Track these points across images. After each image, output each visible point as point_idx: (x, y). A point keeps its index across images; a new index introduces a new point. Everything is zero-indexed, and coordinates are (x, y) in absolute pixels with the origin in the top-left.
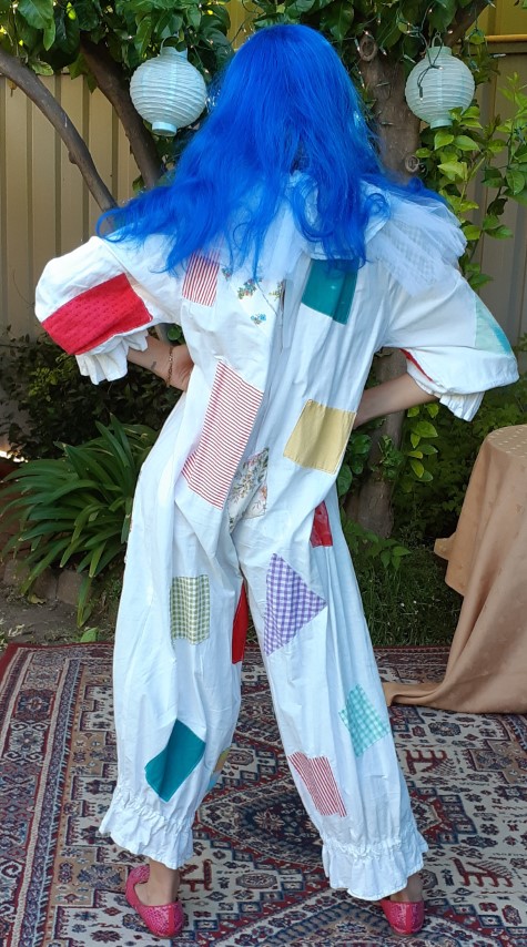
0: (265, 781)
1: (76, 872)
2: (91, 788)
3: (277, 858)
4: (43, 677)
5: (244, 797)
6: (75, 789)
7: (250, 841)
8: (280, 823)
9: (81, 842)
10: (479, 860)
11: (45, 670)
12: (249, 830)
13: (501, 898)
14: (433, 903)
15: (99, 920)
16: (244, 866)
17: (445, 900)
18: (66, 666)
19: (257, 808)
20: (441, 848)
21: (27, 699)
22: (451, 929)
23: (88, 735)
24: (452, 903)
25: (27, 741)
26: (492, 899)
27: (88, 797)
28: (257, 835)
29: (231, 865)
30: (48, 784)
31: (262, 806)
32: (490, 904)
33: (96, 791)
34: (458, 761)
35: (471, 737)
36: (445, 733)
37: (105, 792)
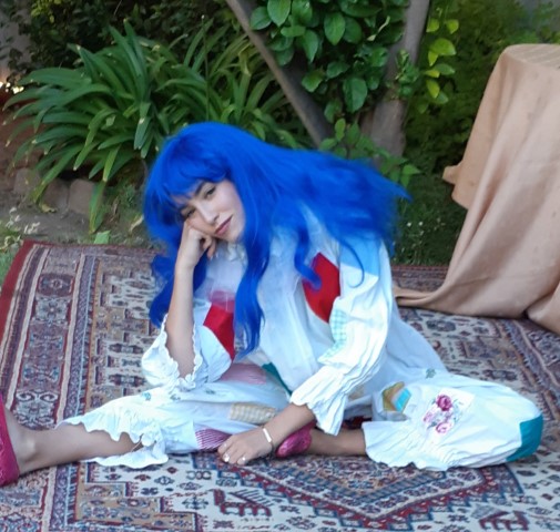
2: (114, 348)
6: (99, 348)
9: (108, 383)
27: (111, 354)
33: (119, 351)
34: (452, 350)
35: (464, 333)
36: (441, 329)
37: (127, 352)
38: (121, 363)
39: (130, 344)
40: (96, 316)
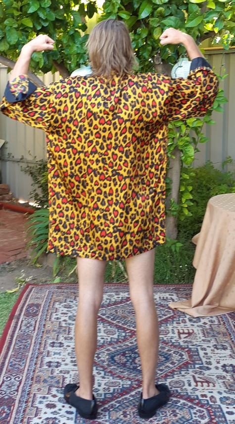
0: (120, 342)
1: (42, 379)
2: (52, 345)
3: (122, 375)
4: (37, 298)
5: (111, 349)
6: (45, 345)
7: (112, 367)
8: (125, 360)
9: (45, 367)
10: (203, 376)
11: (38, 295)
12: (112, 363)
13: (209, 392)
14: (182, 394)
15: (49, 399)
16: (108, 378)
17: (187, 393)
18: (47, 293)
19: (116, 354)
20: (188, 371)
21: (30, 307)
22: (188, 405)
23: (52, 323)
24: (190, 394)
25: (28, 325)
26: (206, 393)
27: (49, 348)
28: (115, 365)
29: (103, 378)
30: (35, 343)
31: (118, 353)
32: (205, 395)
34: (199, 334)
35: (205, 323)
36: (195, 322)
37: (57, 347)
38: (53, 354)
39: (59, 341)
40: (46, 327)
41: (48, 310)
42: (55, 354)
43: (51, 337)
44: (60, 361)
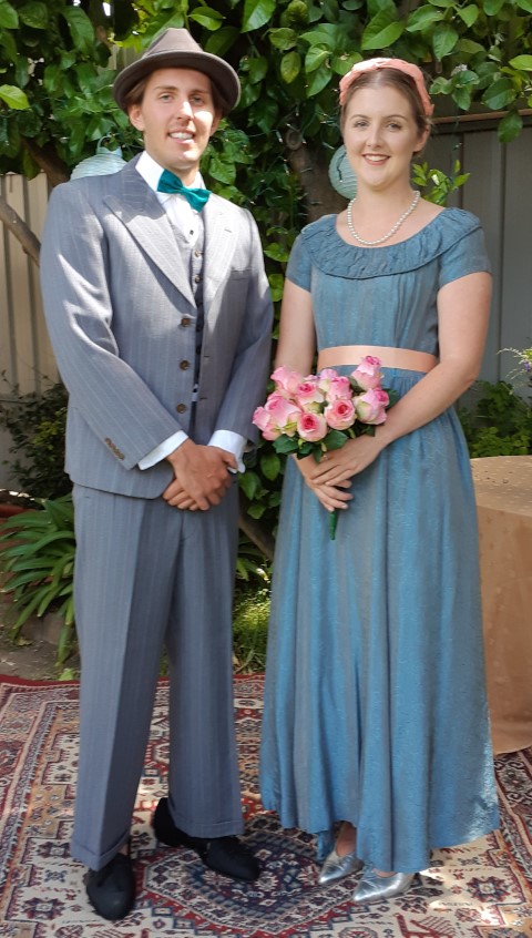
2: (43, 851)
4: (16, 726)
6: (27, 852)
10: (423, 917)
11: (20, 718)
12: (197, 887)
18: (42, 711)
23: (48, 789)
27: (37, 860)
33: (46, 855)
37: (55, 856)
38: (44, 876)
39: (63, 842)
41: (39, 757)
42: (50, 875)
43: (44, 830)
44: (61, 897)
